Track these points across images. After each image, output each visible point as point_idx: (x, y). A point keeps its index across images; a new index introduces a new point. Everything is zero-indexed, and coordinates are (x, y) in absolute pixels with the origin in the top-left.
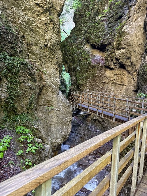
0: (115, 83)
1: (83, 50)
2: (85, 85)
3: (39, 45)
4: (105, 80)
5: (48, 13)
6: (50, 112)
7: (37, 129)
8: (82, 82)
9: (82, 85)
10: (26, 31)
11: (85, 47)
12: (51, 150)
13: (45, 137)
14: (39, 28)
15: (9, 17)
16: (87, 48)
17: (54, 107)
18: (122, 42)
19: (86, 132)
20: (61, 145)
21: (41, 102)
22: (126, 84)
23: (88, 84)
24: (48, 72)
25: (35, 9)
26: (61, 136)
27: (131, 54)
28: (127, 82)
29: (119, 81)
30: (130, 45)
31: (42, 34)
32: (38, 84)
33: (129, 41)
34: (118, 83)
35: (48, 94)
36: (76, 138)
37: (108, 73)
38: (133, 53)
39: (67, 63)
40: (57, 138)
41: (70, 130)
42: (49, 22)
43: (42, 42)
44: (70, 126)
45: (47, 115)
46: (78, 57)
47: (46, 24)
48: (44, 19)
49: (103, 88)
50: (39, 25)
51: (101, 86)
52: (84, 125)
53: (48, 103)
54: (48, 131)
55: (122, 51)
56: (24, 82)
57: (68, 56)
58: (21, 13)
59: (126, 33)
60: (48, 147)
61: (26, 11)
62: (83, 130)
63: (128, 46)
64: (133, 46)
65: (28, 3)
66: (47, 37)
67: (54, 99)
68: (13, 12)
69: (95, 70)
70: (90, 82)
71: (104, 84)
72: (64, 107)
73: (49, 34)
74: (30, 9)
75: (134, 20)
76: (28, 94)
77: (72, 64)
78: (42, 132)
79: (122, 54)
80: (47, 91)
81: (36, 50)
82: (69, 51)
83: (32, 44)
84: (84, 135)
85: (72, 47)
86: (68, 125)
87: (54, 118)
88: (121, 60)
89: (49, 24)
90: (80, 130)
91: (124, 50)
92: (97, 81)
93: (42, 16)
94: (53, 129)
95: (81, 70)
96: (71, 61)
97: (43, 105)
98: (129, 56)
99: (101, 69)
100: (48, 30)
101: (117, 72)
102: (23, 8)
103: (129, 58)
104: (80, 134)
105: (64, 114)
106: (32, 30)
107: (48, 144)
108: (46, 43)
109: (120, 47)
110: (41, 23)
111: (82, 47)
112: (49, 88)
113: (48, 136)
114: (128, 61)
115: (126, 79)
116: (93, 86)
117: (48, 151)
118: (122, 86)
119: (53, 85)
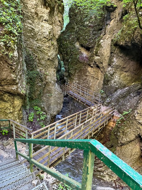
0: (93, 77)
1: (75, 46)
2: (74, 75)
3: (45, 59)
4: (88, 74)
5: (50, 41)
6: (50, 97)
7: (43, 107)
8: (72, 72)
9: (72, 74)
10: (37, 52)
11: (76, 44)
12: (50, 118)
13: (47, 111)
14: (45, 50)
15: (28, 45)
16: (77, 45)
17: (52, 94)
18: (99, 52)
19: (73, 108)
20: (56, 115)
21: (45, 91)
22: (99, 79)
23: (76, 74)
24: (49, 74)
25: (43, 39)
26: (56, 111)
27: (103, 61)
28: (100, 78)
29: (96, 76)
30: (103, 55)
31: (47, 53)
32: (44, 82)
33: (102, 52)
34: (95, 77)
35: (49, 87)
36: (66, 111)
37: (89, 69)
38: (104, 61)
39: (62, 54)
40: (54, 112)
41: (62, 107)
42: (51, 45)
43: (47, 57)
44: (62, 105)
45: (48, 98)
46: (71, 51)
47: (49, 47)
48: (48, 44)
49: (86, 79)
50: (45, 48)
51: (85, 77)
52: (72, 103)
53: (49, 92)
54: (49, 107)
55: (98, 57)
56: (38, 84)
57: (63, 48)
58: (35, 43)
59: (101, 46)
60: (49, 116)
61: (38, 41)
62: (71, 106)
63: (102, 55)
64: (104, 56)
65: (39, 37)
66: (49, 55)
67: (53, 90)
68: (31, 42)
69: (81, 65)
70: (78, 73)
71: (87, 76)
72: (58, 94)
73: (51, 53)
74: (40, 40)
75: (106, 39)
76: (39, 89)
77: (66, 56)
78: (46, 108)
79: (98, 59)
80: (49, 85)
81: (43, 62)
82: (64, 45)
83: (41, 59)
84: (72, 109)
85: (66, 42)
86: (60, 104)
87: (52, 100)
88: (97, 63)
89: (51, 46)
90: (69, 106)
91: (99, 57)
92: (83, 73)
93: (47, 43)
94: (52, 106)
95: (72, 63)
96: (65, 53)
97: (46, 93)
98: (102, 62)
99: (86, 66)
100: (50, 50)
101: (95, 70)
102: (36, 39)
103: (102, 63)
104: (69, 108)
105: (58, 98)
106: (41, 51)
107: (49, 115)
108: (49, 58)
109: (97, 55)
110: (46, 47)
111: (74, 44)
112: (50, 83)
113: (49, 110)
114: (101, 64)
115: (100, 75)
116: (79, 76)
117: (49, 119)
118: (97, 80)
119: (52, 82)
